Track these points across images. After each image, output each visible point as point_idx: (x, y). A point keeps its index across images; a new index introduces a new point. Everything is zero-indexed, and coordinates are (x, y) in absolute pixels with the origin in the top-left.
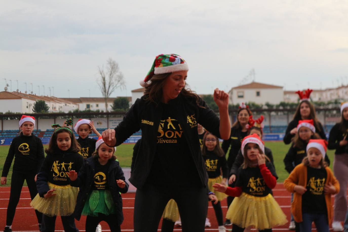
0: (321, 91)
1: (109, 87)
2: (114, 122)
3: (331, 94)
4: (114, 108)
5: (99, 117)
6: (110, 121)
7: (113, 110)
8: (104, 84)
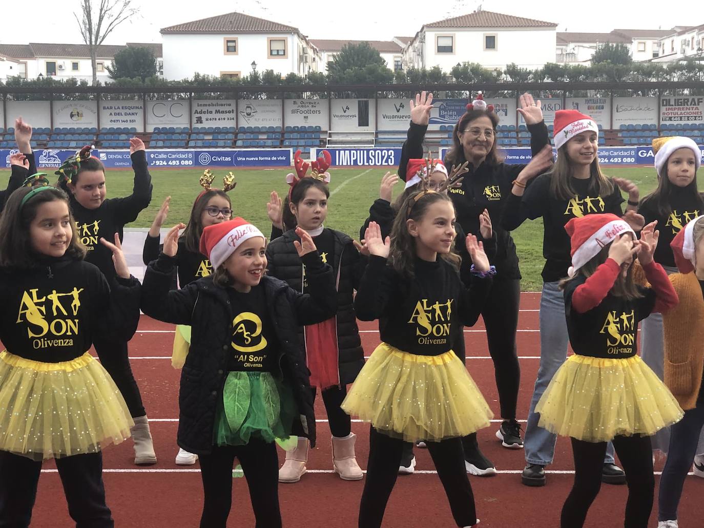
0: (658, 35)
1: (101, 19)
2: (113, 111)
3: (686, 43)
4: (113, 75)
5: (75, 99)
6: (104, 108)
7: (111, 81)
8: (88, 12)
